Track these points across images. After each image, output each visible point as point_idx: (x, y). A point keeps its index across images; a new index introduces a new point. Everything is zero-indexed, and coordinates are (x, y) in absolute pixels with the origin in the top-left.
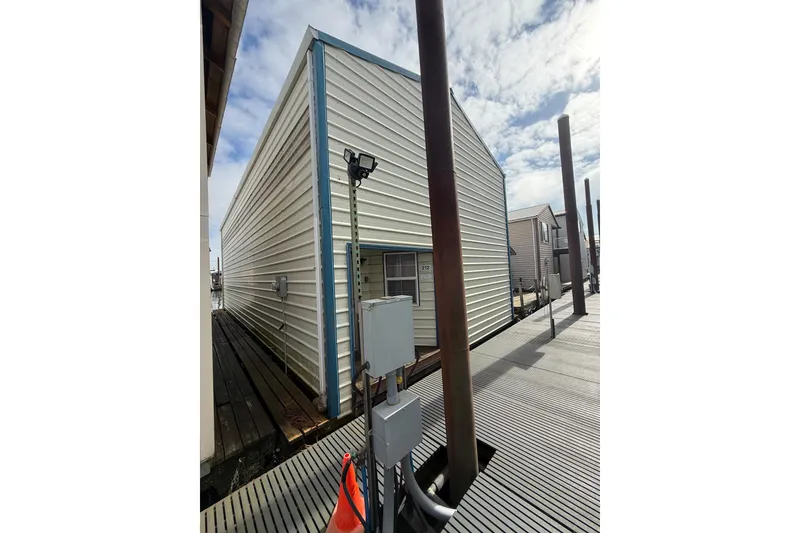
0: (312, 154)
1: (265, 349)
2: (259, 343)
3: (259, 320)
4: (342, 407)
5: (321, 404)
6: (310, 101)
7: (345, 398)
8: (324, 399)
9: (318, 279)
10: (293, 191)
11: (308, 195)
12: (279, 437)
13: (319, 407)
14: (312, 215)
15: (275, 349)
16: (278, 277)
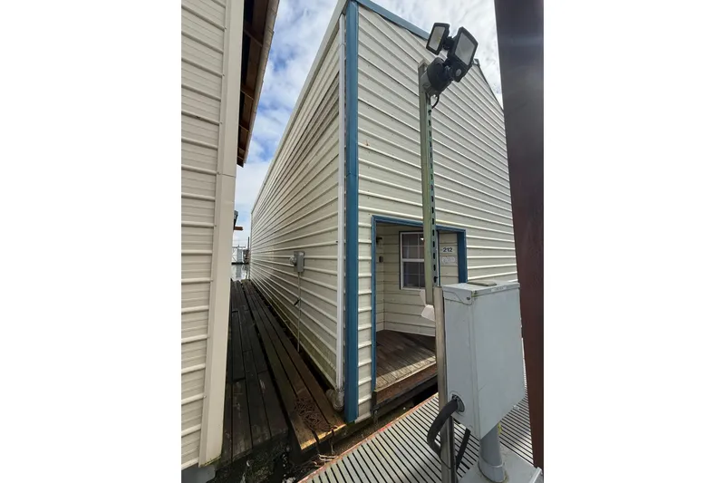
0: (340, 121)
1: (279, 320)
2: (275, 314)
3: (276, 293)
4: (360, 409)
5: (337, 402)
6: (341, 67)
7: (363, 398)
8: (341, 396)
9: (340, 254)
10: (316, 165)
11: (334, 163)
12: (292, 439)
13: (335, 406)
14: (337, 185)
15: (289, 323)
16: (296, 251)
